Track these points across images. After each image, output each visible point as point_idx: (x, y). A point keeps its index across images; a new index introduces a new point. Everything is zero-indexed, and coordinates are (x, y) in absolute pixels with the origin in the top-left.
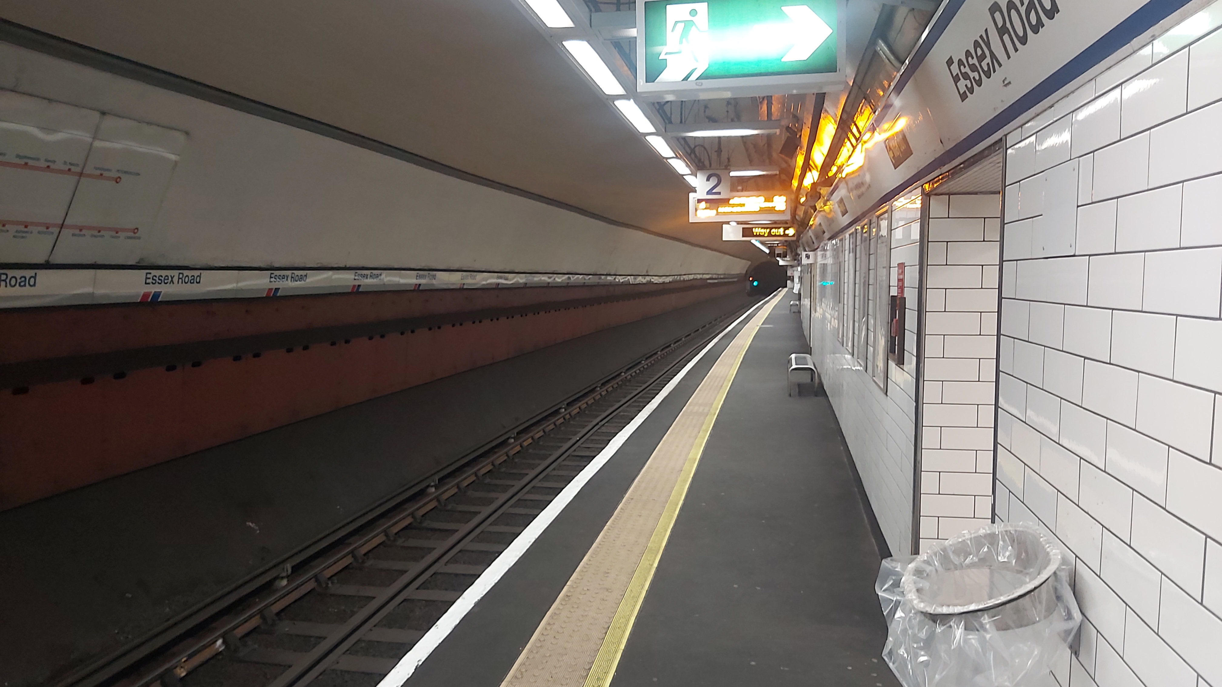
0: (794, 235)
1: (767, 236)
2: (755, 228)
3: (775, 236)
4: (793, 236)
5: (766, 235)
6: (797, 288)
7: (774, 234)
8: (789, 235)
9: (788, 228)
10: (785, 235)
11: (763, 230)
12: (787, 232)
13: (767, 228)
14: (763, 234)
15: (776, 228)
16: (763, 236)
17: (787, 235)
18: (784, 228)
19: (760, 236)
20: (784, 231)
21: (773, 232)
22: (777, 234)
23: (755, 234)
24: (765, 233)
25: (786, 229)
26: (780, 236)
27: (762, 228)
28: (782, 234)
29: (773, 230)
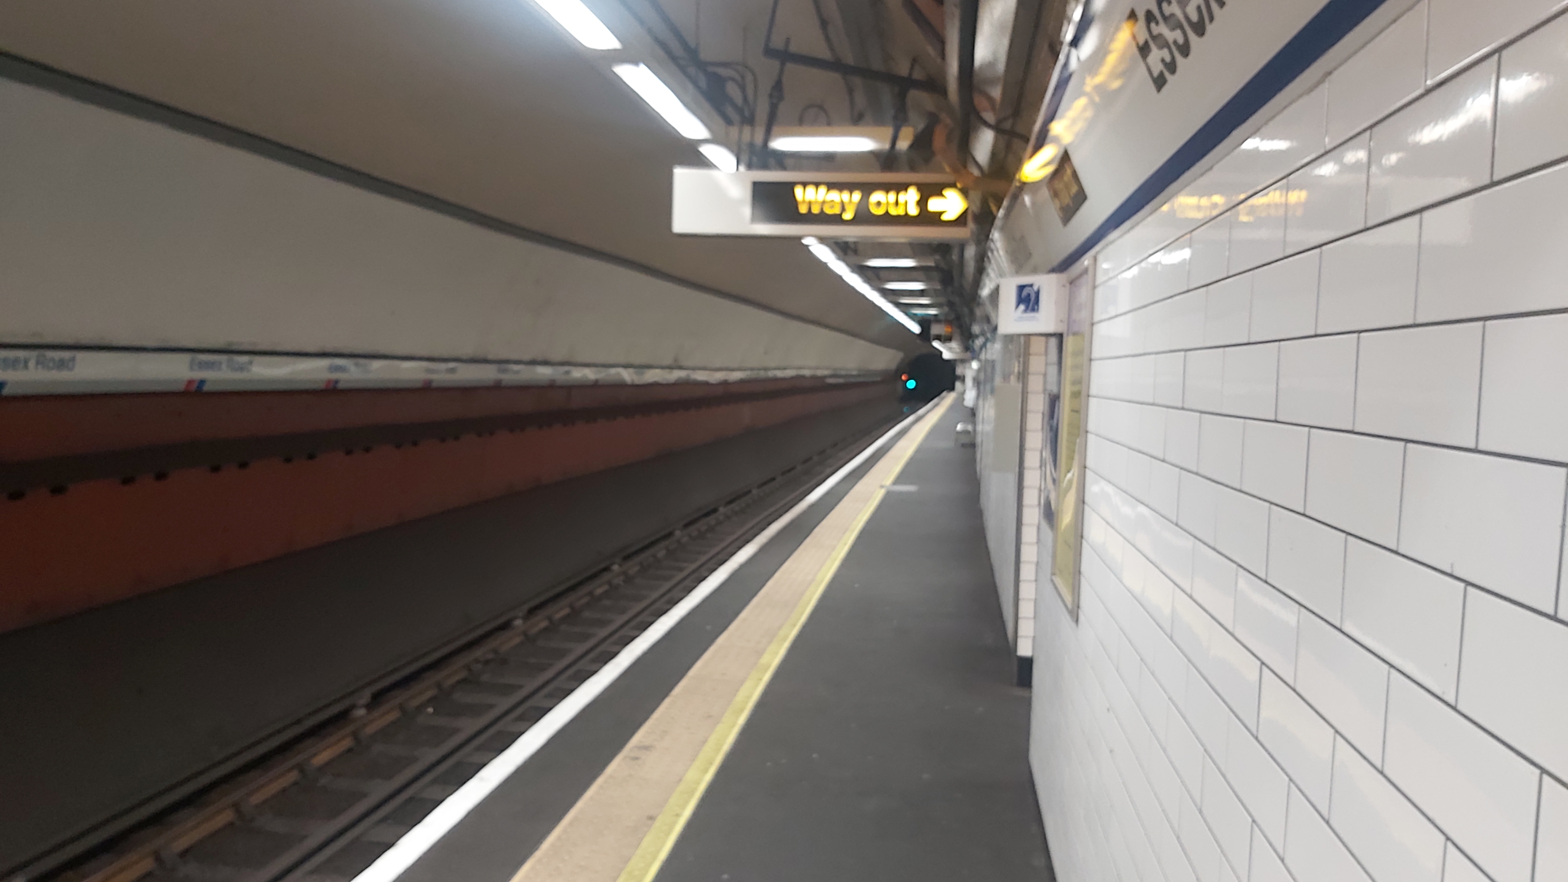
0: (964, 215)
1: (854, 221)
2: (805, 185)
3: (887, 219)
4: (961, 220)
5: (848, 216)
6: (970, 397)
7: (879, 212)
8: (944, 217)
9: (937, 190)
10: (928, 218)
11: (835, 196)
12: (934, 204)
13: (850, 187)
14: (837, 211)
15: (887, 187)
16: (837, 219)
17: (935, 219)
18: (920, 187)
19: (823, 218)
20: (922, 203)
21: (879, 204)
22: (893, 212)
23: (803, 209)
24: (843, 209)
25: (928, 191)
26: (905, 220)
27: (831, 186)
28: (914, 211)
29: (877, 196)
